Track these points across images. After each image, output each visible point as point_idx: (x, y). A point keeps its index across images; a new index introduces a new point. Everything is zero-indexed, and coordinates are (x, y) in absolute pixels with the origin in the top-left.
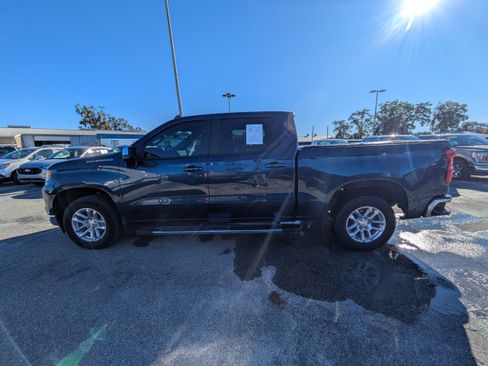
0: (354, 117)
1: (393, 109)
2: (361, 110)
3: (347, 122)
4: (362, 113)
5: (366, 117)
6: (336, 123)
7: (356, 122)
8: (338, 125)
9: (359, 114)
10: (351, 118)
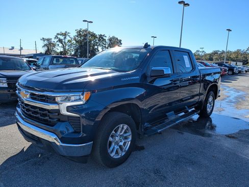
0: (59, 36)
1: (85, 35)
2: (64, 32)
3: (54, 40)
4: (65, 35)
5: (68, 38)
6: (44, 39)
7: (60, 41)
8: (46, 42)
9: (62, 34)
10: (56, 37)
